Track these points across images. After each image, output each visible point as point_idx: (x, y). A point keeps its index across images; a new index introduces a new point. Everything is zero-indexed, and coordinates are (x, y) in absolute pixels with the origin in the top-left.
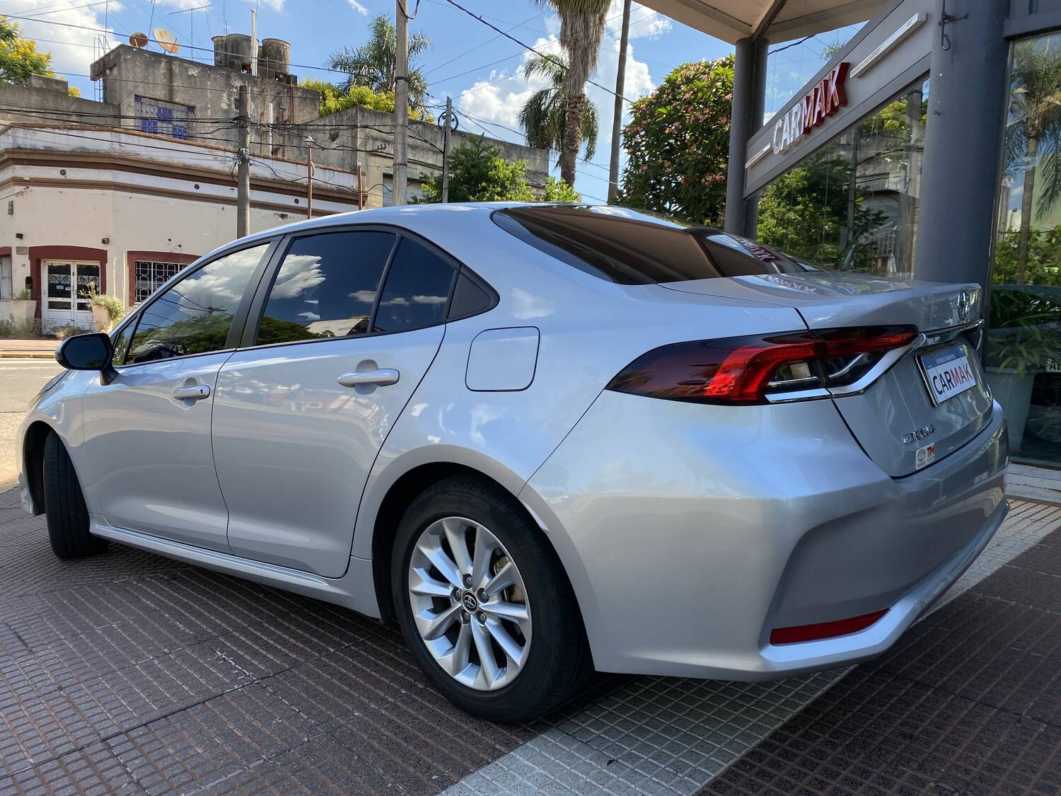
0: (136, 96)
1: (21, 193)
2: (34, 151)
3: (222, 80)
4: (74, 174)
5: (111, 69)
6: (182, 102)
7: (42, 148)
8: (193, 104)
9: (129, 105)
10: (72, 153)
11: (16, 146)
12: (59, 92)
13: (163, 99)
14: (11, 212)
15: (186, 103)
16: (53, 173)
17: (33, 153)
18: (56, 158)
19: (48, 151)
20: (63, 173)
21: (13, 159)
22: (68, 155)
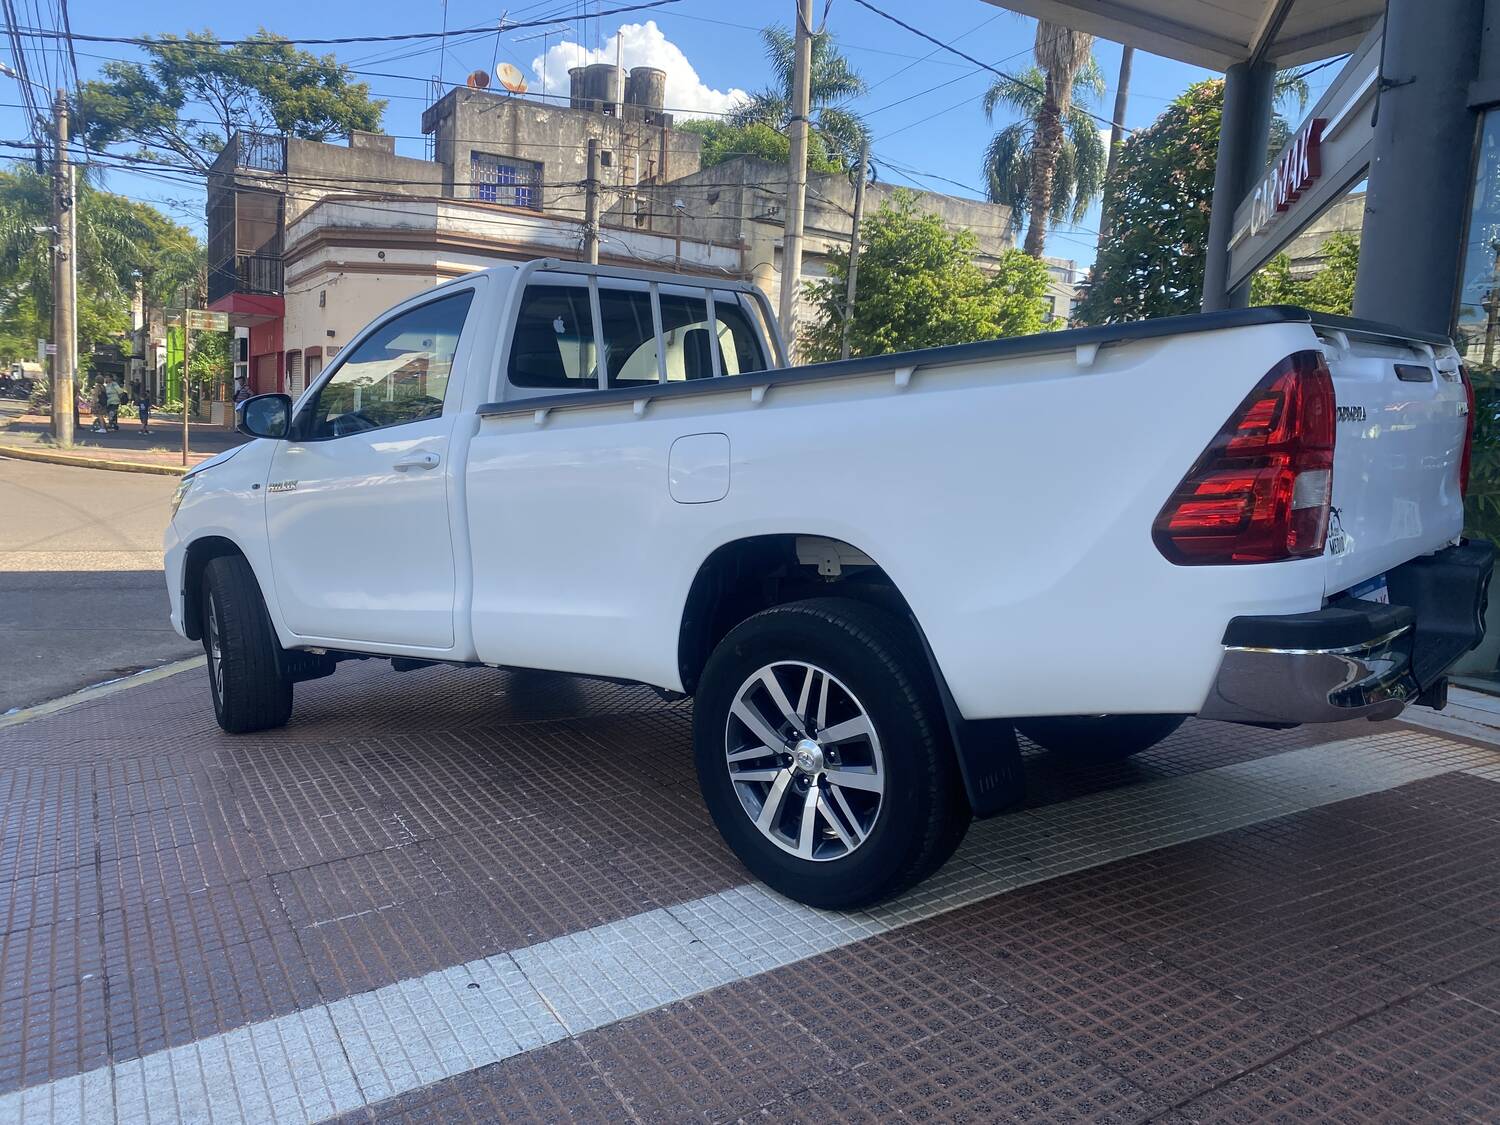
0: (472, 152)
1: (334, 281)
2: (350, 229)
3: (577, 127)
4: (394, 256)
5: (445, 119)
6: (527, 157)
7: (359, 225)
8: (540, 159)
9: (464, 164)
10: (393, 231)
11: (330, 223)
12: (385, 153)
13: (505, 154)
14: (323, 304)
15: (533, 158)
16: (370, 255)
17: (347, 232)
18: (374, 238)
19: (366, 229)
20: (381, 255)
21: (327, 240)
22: (387, 233)
